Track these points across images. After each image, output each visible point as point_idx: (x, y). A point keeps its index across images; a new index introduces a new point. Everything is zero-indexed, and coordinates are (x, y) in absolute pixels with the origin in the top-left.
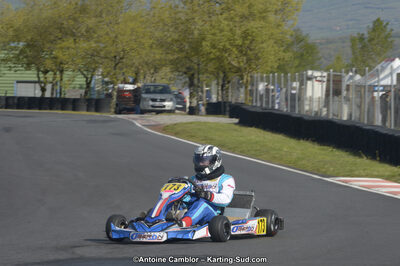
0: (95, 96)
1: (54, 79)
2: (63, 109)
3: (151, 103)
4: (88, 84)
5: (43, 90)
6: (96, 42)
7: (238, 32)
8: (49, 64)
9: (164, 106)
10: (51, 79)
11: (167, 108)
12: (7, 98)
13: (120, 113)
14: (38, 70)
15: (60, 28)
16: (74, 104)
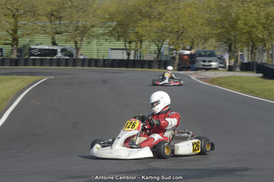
0: (164, 59)
1: (136, 47)
2: (142, 68)
3: (202, 63)
4: (159, 50)
5: (129, 54)
6: (165, 22)
7: (263, 14)
8: (133, 37)
9: (211, 66)
10: (133, 47)
11: (213, 67)
12: (104, 60)
13: (181, 70)
14: (125, 41)
15: (140, 13)
16: (149, 64)
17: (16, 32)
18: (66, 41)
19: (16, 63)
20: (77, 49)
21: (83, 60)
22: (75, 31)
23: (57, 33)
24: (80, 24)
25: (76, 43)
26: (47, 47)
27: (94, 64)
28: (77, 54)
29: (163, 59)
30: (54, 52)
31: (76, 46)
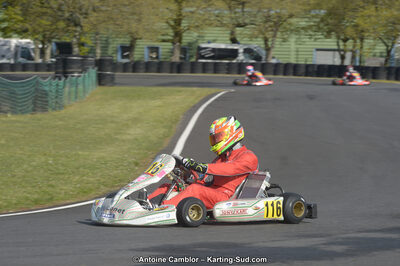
1: (354, 46)
4: (389, 52)
5: (343, 58)
6: (398, 10)
8: (350, 31)
10: (351, 48)
12: (307, 66)
14: (338, 38)
16: (374, 72)
17: (179, 24)
18: (252, 37)
19: (178, 68)
20: (268, 49)
21: (277, 65)
22: (266, 22)
23: (239, 26)
24: (272, 12)
25: (266, 40)
26: (223, 46)
27: (291, 71)
28: (267, 57)
29: (393, 65)
30: (234, 53)
31: (266, 44)
